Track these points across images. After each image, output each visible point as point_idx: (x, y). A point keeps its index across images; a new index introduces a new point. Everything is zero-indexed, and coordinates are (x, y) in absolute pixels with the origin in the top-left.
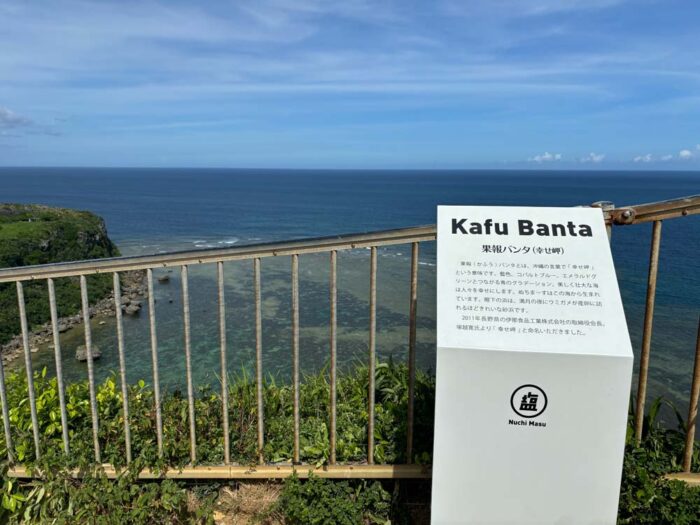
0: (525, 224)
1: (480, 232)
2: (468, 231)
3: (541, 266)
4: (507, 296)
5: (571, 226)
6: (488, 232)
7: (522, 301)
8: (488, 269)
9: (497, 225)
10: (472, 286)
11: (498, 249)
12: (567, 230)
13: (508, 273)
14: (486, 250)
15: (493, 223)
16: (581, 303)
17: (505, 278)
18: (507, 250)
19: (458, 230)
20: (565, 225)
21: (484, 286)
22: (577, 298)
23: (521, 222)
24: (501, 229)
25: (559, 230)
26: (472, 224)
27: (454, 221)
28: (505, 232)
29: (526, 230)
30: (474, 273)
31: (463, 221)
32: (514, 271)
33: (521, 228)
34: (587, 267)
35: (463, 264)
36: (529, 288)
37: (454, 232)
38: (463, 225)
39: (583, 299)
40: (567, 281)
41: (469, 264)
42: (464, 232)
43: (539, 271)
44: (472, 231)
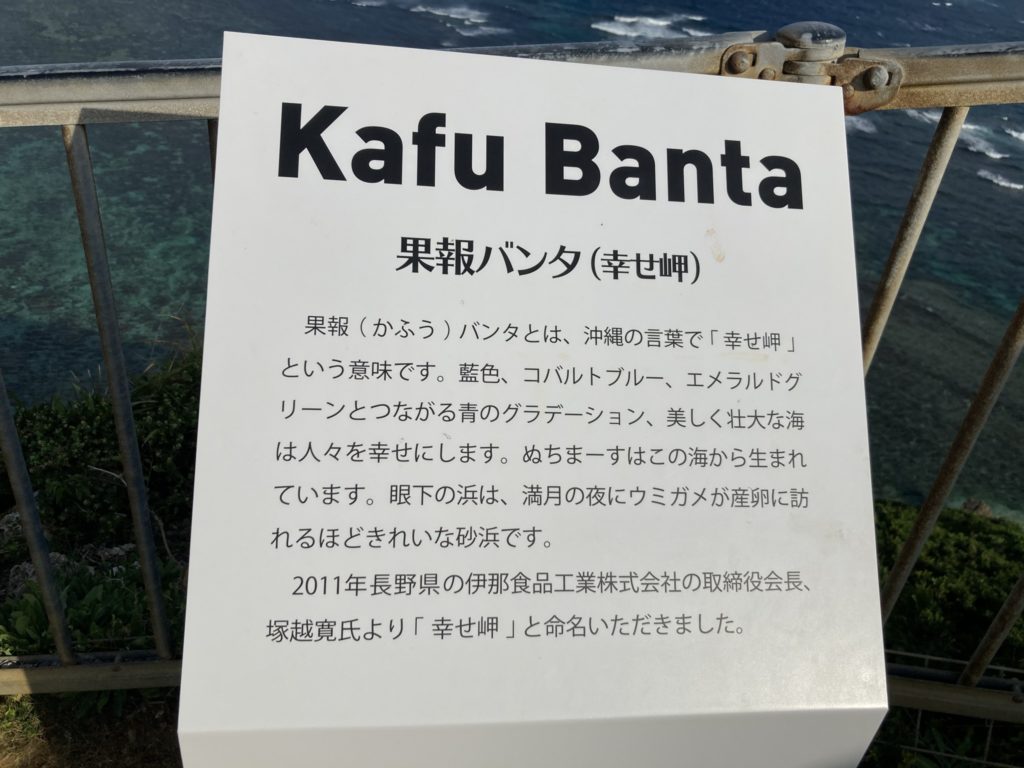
0: (572, 146)
1: (393, 174)
2: (345, 165)
3: (615, 337)
4: (477, 474)
5: (734, 158)
6: (426, 176)
7: (533, 495)
8: (416, 350)
9: (464, 143)
10: (344, 432)
11: (459, 258)
12: (720, 175)
13: (489, 369)
14: (414, 261)
15: (448, 131)
16: (740, 497)
17: (478, 393)
18: (496, 257)
19: (305, 158)
20: (715, 153)
21: (392, 432)
22: (728, 477)
23: (556, 133)
24: (479, 166)
25: (690, 172)
26: (367, 134)
27: (291, 112)
28: (494, 179)
29: (573, 173)
30: (359, 369)
31: (329, 115)
32: (510, 357)
33: (556, 160)
34: (773, 340)
35: (315, 325)
36: (563, 434)
37: (288, 168)
38: (331, 136)
39: (751, 479)
40: (701, 403)
41: (339, 327)
42: (329, 169)
43: (605, 356)
44: (360, 164)
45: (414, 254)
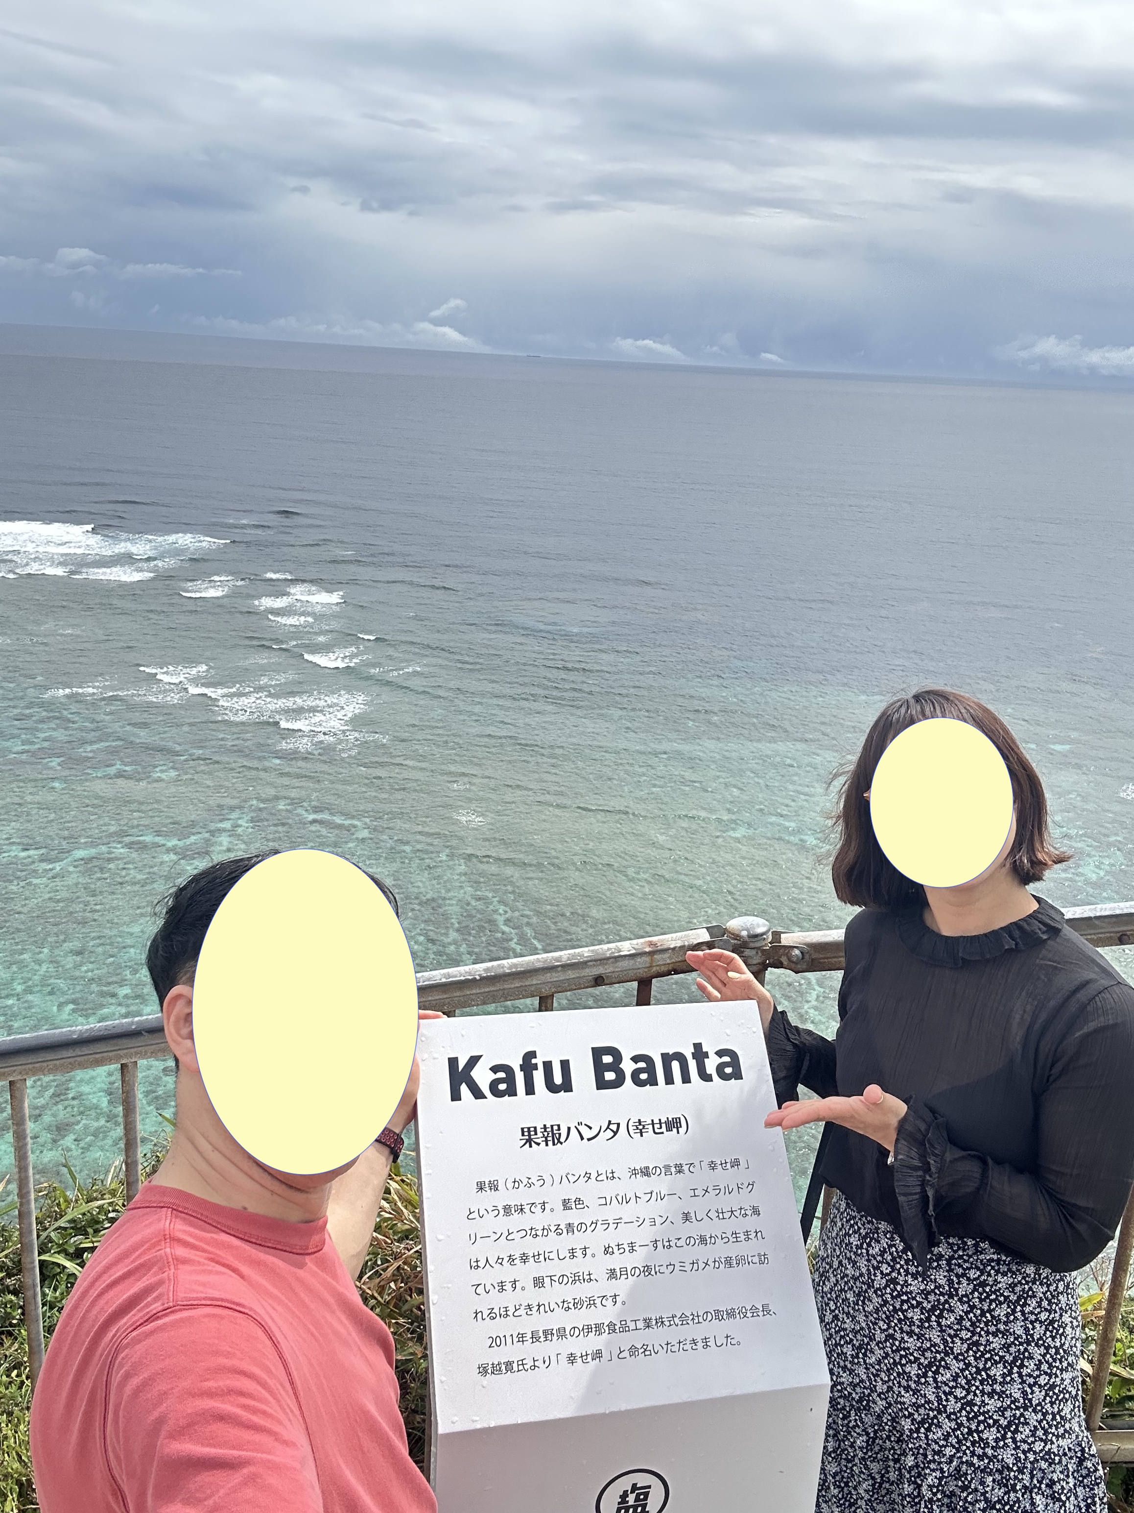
0: (607, 1059)
1: (512, 1091)
2: (485, 1089)
3: (646, 1172)
4: (580, 1265)
5: (700, 1054)
6: (530, 1090)
7: (612, 1274)
8: (536, 1195)
9: (548, 1066)
10: (504, 1249)
11: (553, 1136)
12: (692, 1065)
13: (578, 1201)
14: (529, 1141)
15: (538, 1061)
16: (729, 1262)
17: (574, 1217)
18: (574, 1133)
19: (464, 1089)
20: (688, 1052)
21: (531, 1246)
22: (720, 1250)
23: (598, 1053)
24: (558, 1079)
25: (675, 1066)
26: (495, 1069)
27: (453, 1062)
28: (567, 1086)
29: (610, 1076)
30: (507, 1210)
31: (474, 1061)
32: (589, 1192)
33: (599, 1068)
34: (736, 1163)
35: (481, 1187)
36: (624, 1235)
37: (456, 1096)
38: (475, 1074)
39: (734, 1250)
40: (698, 1207)
41: (494, 1186)
42: (478, 1094)
43: (642, 1184)
44: (493, 1086)
45: (529, 1136)
